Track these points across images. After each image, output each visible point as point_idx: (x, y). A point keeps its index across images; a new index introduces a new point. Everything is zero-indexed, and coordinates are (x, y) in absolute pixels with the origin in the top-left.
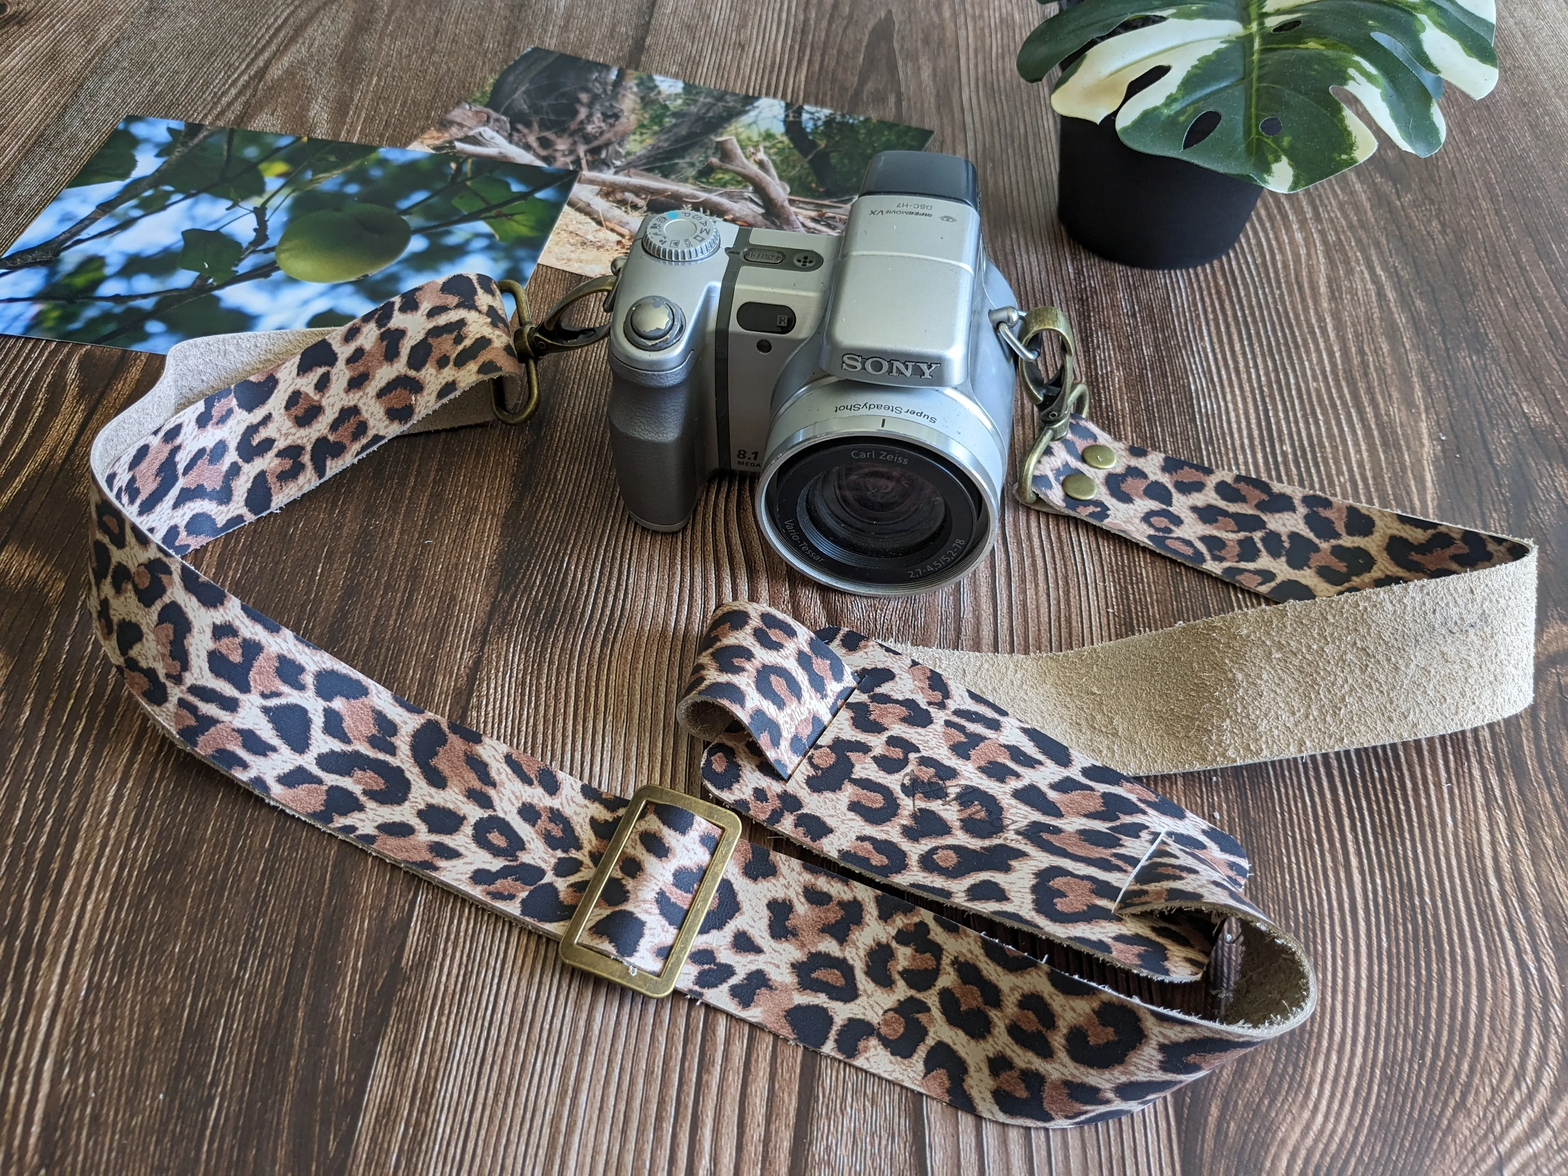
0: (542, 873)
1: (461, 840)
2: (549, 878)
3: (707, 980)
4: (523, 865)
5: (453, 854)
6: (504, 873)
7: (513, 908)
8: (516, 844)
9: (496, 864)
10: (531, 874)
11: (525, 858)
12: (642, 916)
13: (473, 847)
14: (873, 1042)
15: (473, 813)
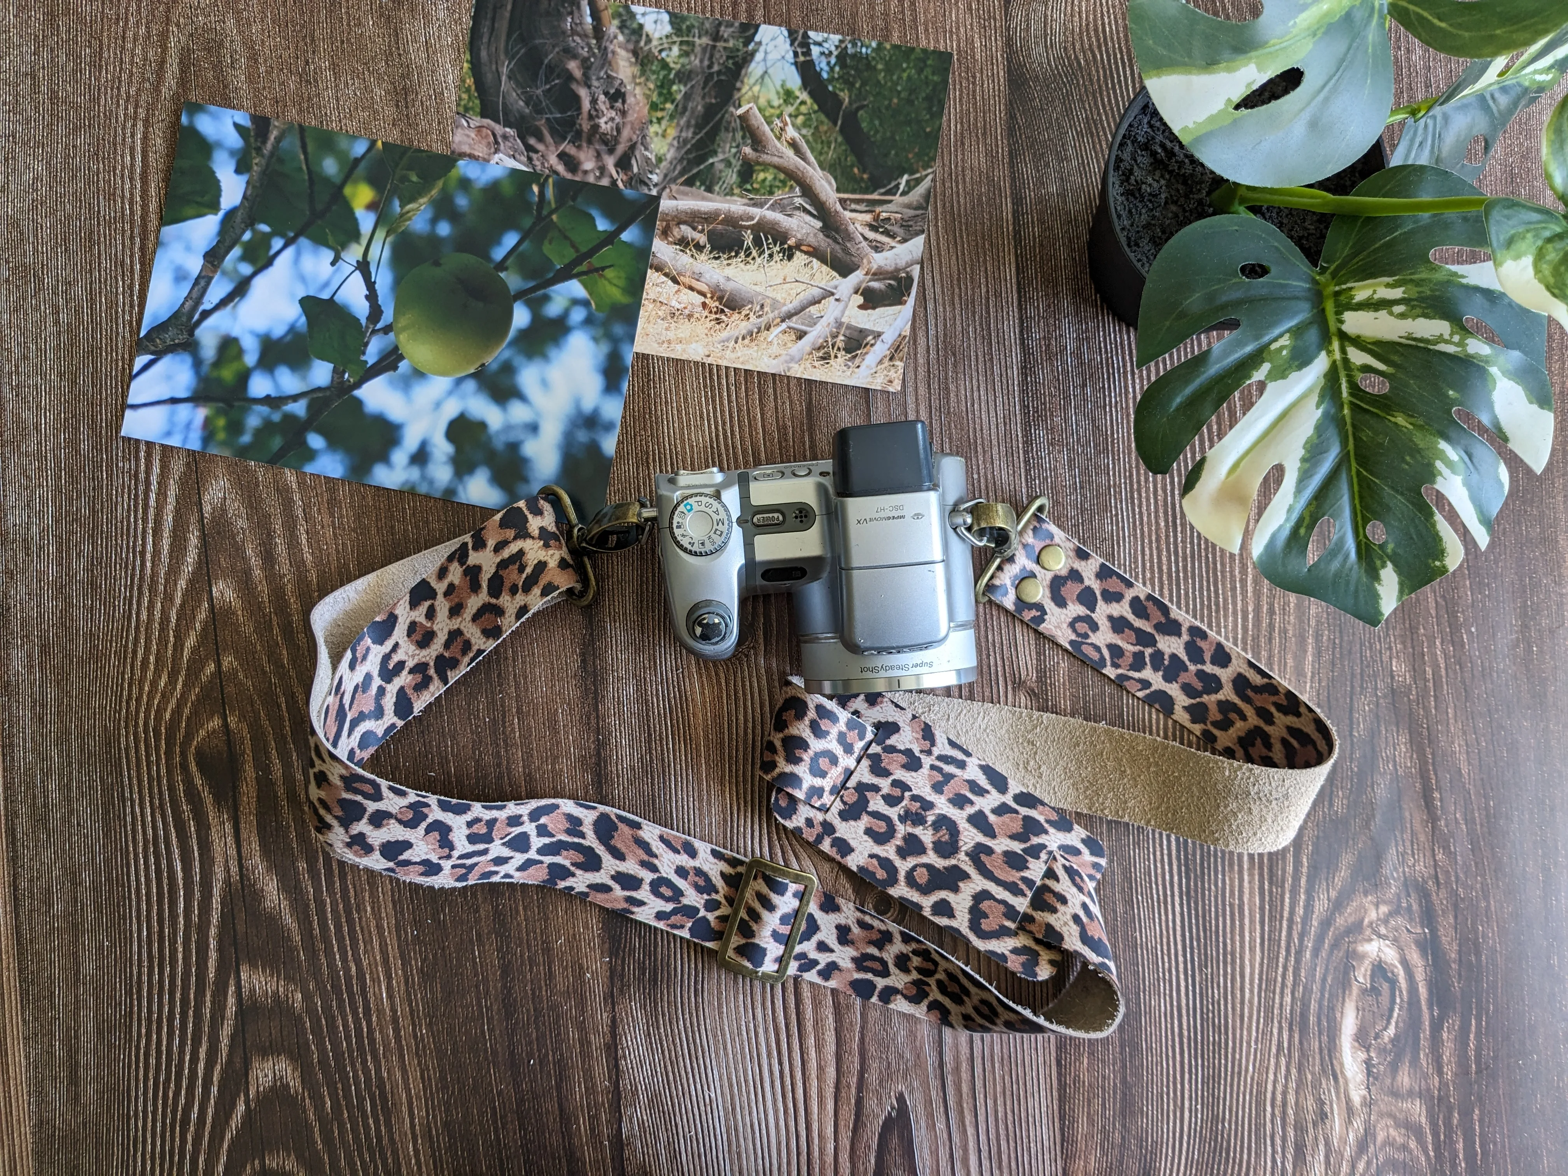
0: (697, 910)
1: (644, 893)
2: (702, 913)
3: (803, 968)
4: (685, 906)
5: (641, 903)
6: (674, 912)
7: (685, 934)
8: (678, 893)
9: (669, 907)
10: (691, 911)
11: (685, 901)
12: (763, 945)
13: (652, 897)
14: (899, 997)
15: (648, 876)
